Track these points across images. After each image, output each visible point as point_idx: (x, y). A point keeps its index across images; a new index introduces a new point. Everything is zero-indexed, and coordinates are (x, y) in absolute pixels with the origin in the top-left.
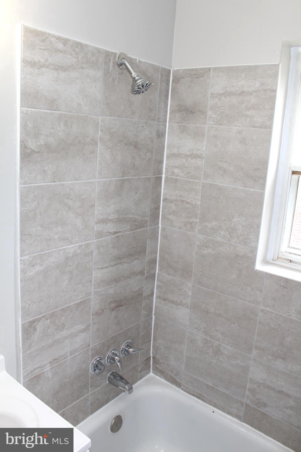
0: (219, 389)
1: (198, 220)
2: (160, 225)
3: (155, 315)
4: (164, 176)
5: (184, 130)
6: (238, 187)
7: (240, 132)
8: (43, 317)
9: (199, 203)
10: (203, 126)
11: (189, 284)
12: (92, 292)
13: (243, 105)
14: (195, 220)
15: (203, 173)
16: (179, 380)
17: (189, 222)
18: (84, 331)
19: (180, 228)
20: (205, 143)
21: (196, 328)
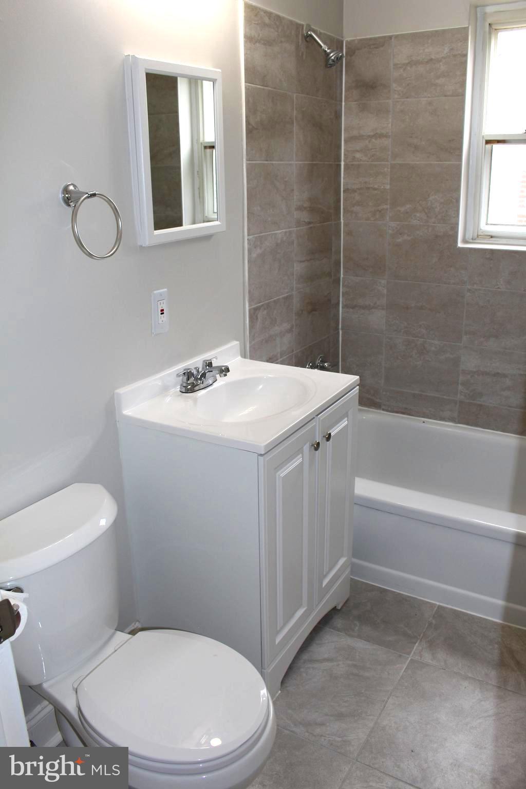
0: (428, 394)
1: (388, 206)
2: (342, 221)
3: (342, 329)
4: (343, 163)
5: (364, 108)
6: (432, 162)
7: (430, 103)
8: (263, 305)
9: (388, 187)
10: (387, 101)
11: (383, 282)
12: (295, 287)
13: (432, 74)
14: (385, 207)
15: (390, 153)
16: (378, 400)
17: (378, 210)
18: (290, 331)
19: (368, 219)
20: (390, 120)
21: (396, 330)
